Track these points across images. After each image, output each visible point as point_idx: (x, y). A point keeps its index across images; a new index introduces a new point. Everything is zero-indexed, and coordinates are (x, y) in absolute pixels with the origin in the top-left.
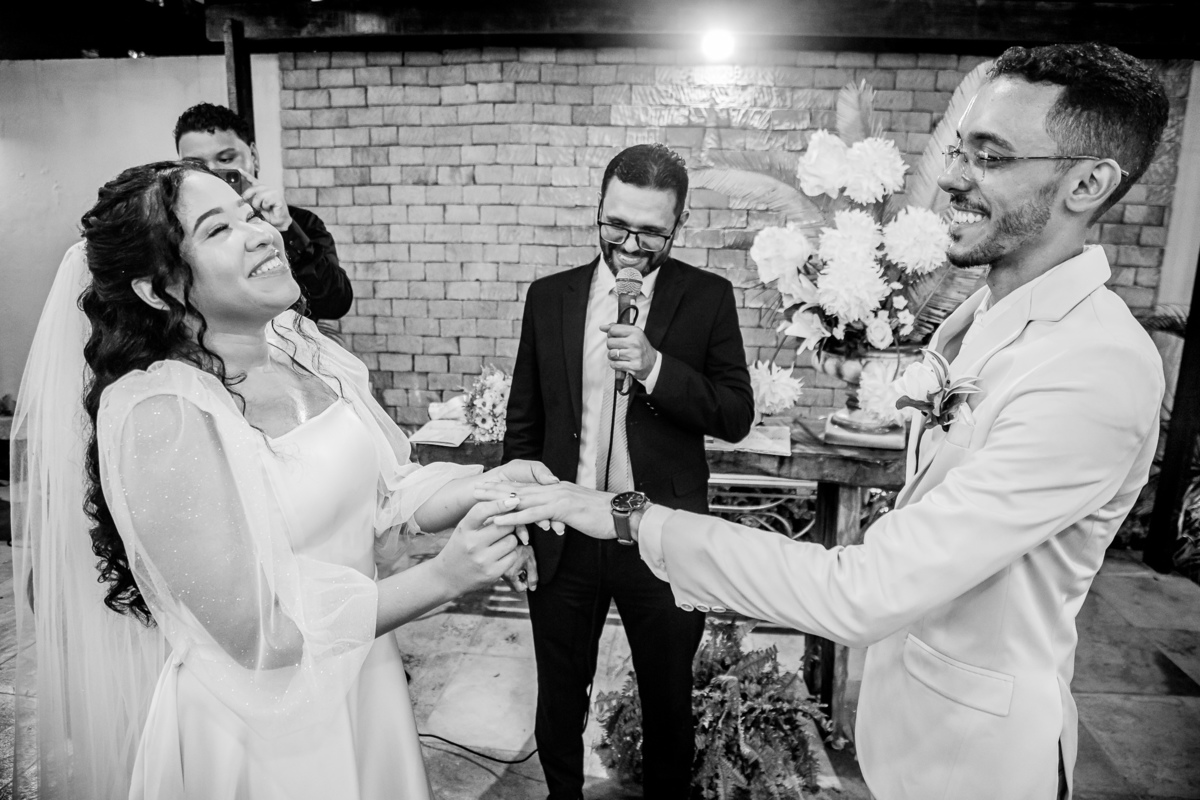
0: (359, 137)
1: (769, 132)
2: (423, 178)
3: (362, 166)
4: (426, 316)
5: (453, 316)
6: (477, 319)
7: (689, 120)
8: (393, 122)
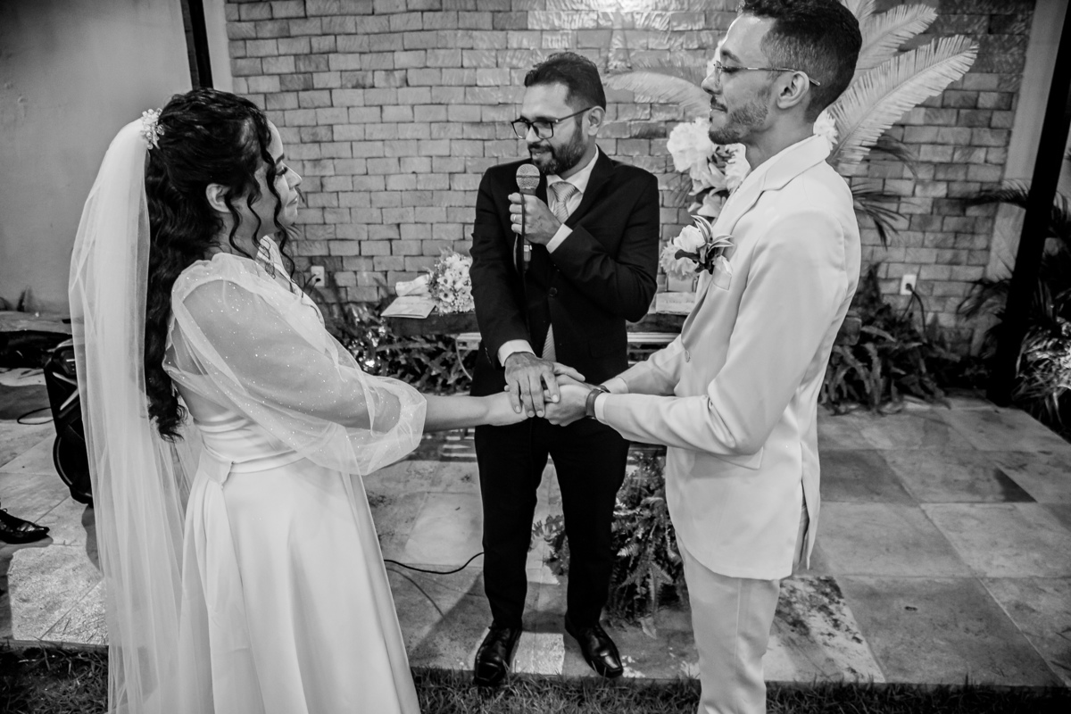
0: (301, 46)
1: (669, 32)
2: (361, 82)
3: (305, 73)
4: (369, 206)
5: (393, 205)
6: (415, 207)
7: (598, 23)
8: (331, 31)
